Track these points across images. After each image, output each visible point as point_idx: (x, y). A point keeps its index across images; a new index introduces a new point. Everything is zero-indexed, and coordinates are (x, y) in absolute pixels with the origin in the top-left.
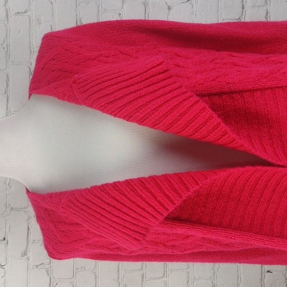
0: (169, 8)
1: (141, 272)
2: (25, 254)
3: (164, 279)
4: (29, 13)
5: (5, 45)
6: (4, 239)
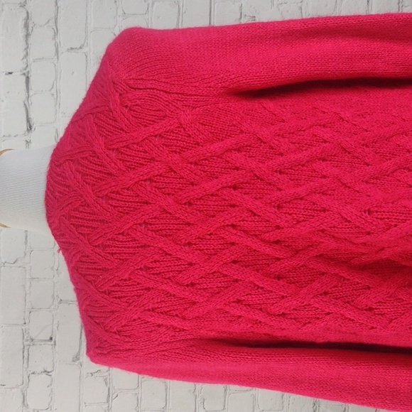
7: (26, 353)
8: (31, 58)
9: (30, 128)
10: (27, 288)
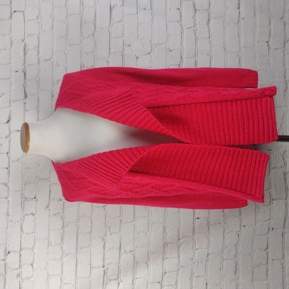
0: (137, 58)
1: (120, 219)
2: (47, 207)
3: (134, 223)
4: (52, 60)
5: (37, 79)
6: (35, 197)
7: (23, 205)
8: (26, 64)
9: (26, 96)
10: (24, 173)
